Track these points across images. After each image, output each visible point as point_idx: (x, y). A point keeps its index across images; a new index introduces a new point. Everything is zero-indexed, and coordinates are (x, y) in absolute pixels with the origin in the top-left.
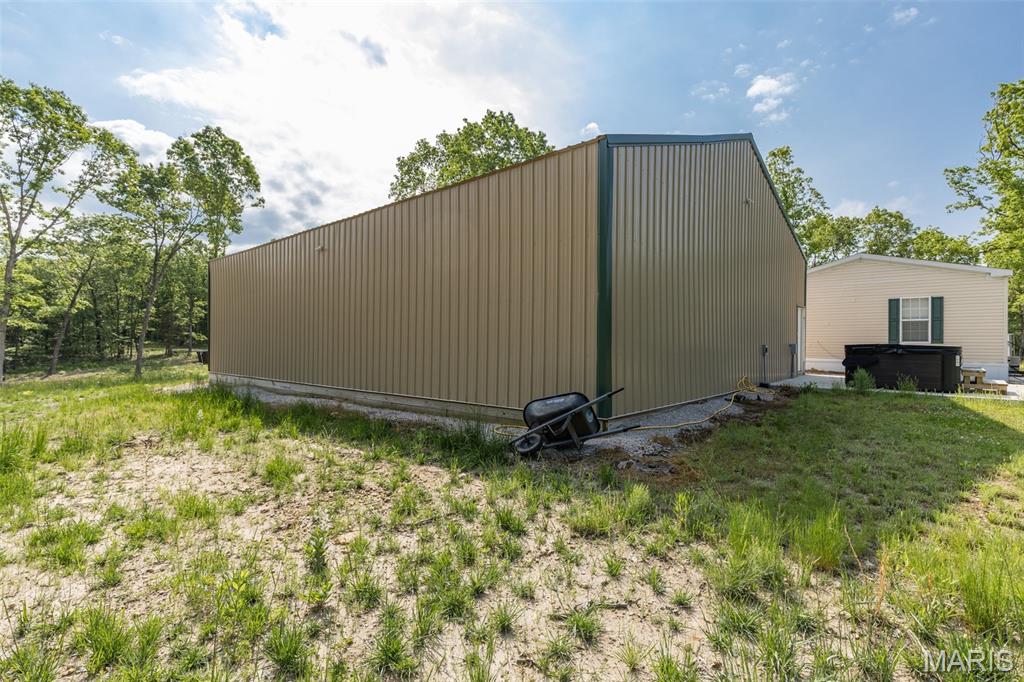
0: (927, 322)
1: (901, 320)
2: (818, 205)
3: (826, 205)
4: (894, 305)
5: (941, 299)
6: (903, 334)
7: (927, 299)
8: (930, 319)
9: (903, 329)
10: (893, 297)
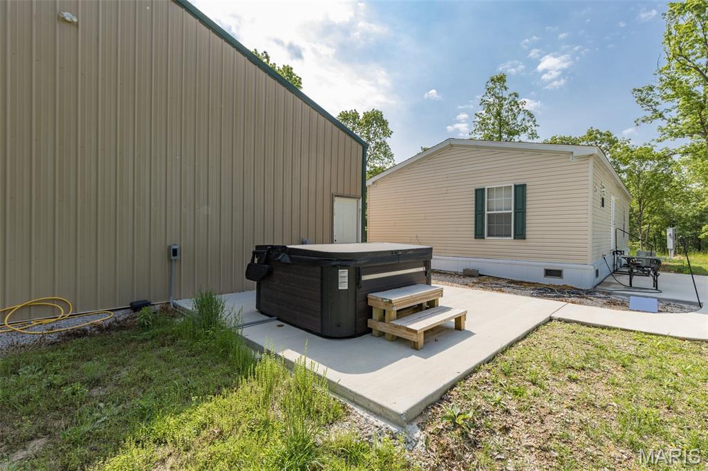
0: (511, 213)
1: (486, 212)
2: (531, 123)
3: (536, 123)
4: (479, 193)
5: (524, 186)
6: (489, 227)
7: (511, 186)
8: (512, 211)
9: (489, 223)
10: (480, 186)
